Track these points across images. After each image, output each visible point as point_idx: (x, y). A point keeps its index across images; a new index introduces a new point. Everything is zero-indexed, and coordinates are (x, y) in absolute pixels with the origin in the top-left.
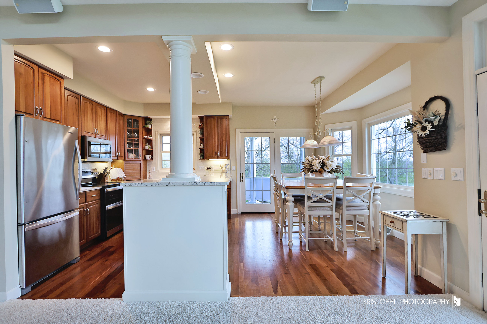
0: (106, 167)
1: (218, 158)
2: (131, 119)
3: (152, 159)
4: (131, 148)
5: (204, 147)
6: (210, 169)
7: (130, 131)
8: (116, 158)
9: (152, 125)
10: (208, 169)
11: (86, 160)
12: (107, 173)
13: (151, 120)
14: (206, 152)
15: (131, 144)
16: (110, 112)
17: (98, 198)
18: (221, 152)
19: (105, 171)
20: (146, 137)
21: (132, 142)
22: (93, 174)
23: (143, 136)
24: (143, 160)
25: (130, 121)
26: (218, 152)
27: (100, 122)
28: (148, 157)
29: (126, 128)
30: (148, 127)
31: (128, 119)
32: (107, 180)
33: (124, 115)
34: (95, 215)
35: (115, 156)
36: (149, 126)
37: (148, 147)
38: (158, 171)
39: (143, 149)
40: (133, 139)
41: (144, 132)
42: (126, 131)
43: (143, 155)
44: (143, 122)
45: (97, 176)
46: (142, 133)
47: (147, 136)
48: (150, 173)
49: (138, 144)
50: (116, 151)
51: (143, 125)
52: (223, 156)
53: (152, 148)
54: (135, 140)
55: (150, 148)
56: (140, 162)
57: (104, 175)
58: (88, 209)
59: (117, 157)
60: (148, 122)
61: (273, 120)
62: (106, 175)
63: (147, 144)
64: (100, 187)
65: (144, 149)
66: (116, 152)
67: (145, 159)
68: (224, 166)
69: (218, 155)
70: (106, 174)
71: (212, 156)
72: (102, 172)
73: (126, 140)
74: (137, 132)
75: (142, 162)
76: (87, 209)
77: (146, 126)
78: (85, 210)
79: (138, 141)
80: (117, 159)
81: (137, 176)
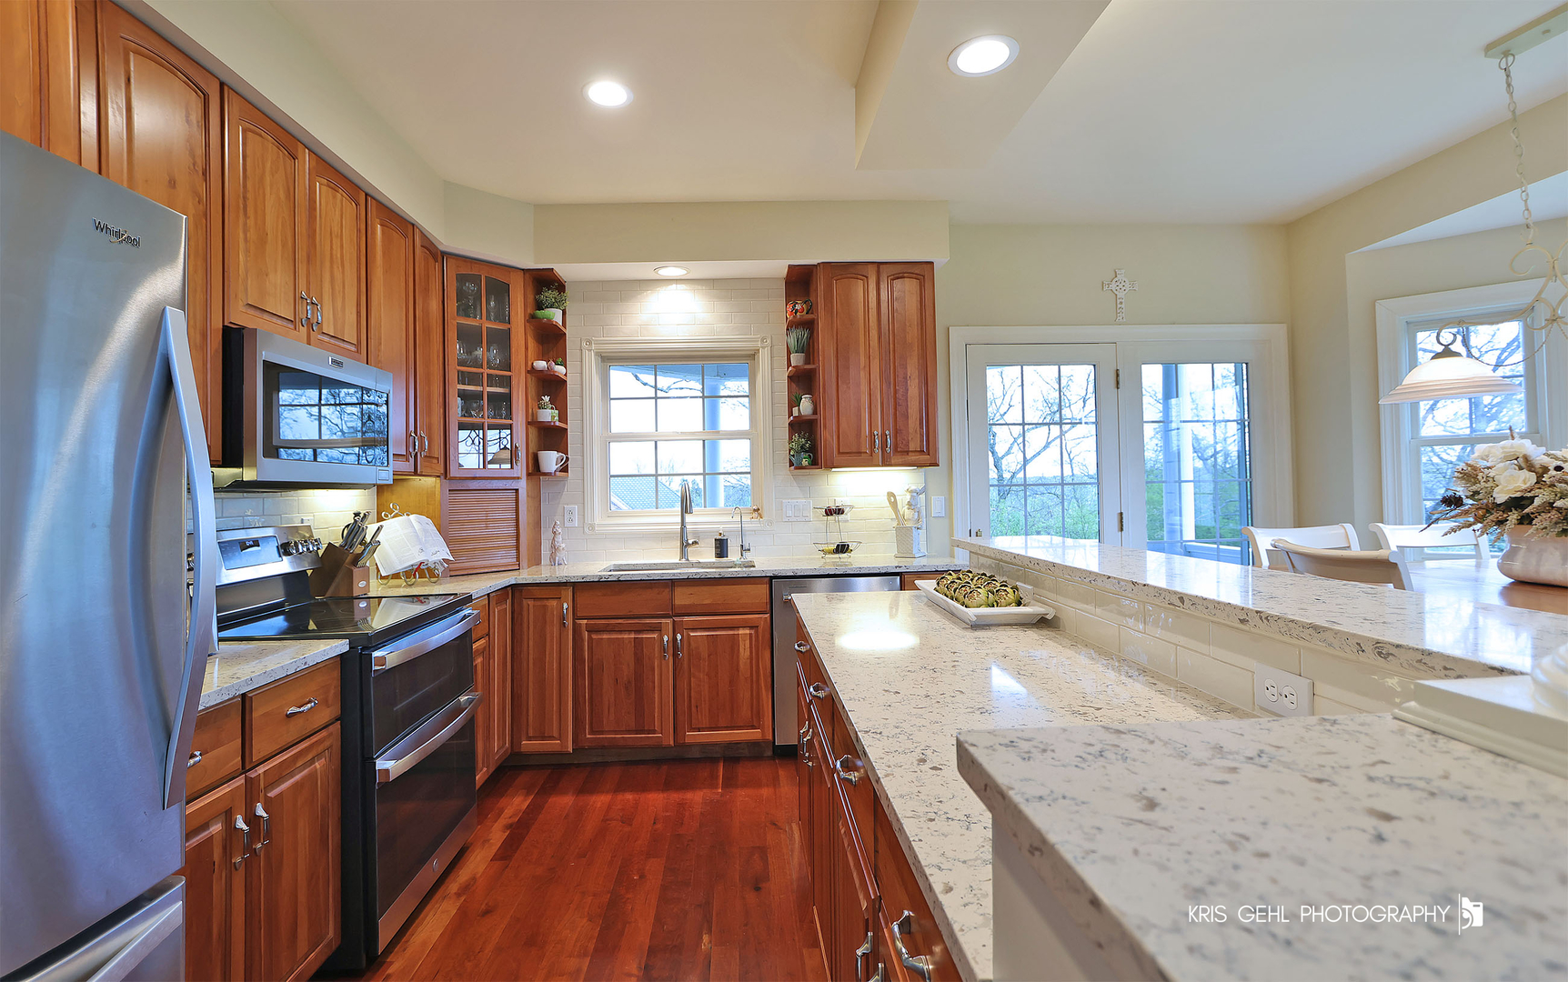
0: (357, 514)
1: (886, 462)
2: (475, 279)
3: (565, 469)
4: (471, 416)
5: (815, 412)
6: (840, 511)
7: (470, 338)
8: (409, 467)
9: (564, 313)
10: (829, 512)
11: (249, 475)
12: (363, 543)
13: (560, 286)
14: (827, 436)
15: (479, 396)
16: (381, 225)
17: (326, 714)
18: (897, 432)
19: (354, 530)
20: (541, 365)
21: (480, 388)
22: (287, 553)
23: (530, 363)
24: (529, 475)
25: (471, 287)
26: (884, 436)
27: (332, 267)
28: (550, 460)
29: (455, 320)
30: (550, 320)
31: (462, 279)
32: (362, 584)
33: (444, 254)
34: (304, 831)
35: (406, 457)
36: (555, 315)
37: (548, 415)
38: (592, 527)
39: (528, 423)
40: (486, 371)
41: (532, 344)
42: (452, 334)
43: (531, 451)
44: (531, 297)
45: (313, 562)
46: (527, 348)
47: (544, 363)
48: (559, 539)
49: (507, 398)
50: (412, 428)
51: (529, 311)
52: (907, 452)
53: (563, 417)
54: (492, 380)
55: (557, 418)
56: (514, 485)
57: (349, 559)
58: (260, 811)
59: (412, 460)
60: (550, 295)
61: (1113, 286)
62: (358, 557)
63: (547, 399)
64: (341, 646)
65: (532, 422)
66: (408, 435)
67: (535, 470)
68: (904, 499)
69: (883, 450)
70: (358, 549)
71: (860, 453)
72: (338, 542)
73: (452, 377)
74: (502, 340)
75: (522, 485)
76: (252, 819)
77: (539, 313)
78: (241, 824)
79: (506, 381)
80: (415, 473)
81: (502, 552)
